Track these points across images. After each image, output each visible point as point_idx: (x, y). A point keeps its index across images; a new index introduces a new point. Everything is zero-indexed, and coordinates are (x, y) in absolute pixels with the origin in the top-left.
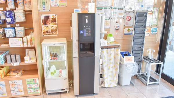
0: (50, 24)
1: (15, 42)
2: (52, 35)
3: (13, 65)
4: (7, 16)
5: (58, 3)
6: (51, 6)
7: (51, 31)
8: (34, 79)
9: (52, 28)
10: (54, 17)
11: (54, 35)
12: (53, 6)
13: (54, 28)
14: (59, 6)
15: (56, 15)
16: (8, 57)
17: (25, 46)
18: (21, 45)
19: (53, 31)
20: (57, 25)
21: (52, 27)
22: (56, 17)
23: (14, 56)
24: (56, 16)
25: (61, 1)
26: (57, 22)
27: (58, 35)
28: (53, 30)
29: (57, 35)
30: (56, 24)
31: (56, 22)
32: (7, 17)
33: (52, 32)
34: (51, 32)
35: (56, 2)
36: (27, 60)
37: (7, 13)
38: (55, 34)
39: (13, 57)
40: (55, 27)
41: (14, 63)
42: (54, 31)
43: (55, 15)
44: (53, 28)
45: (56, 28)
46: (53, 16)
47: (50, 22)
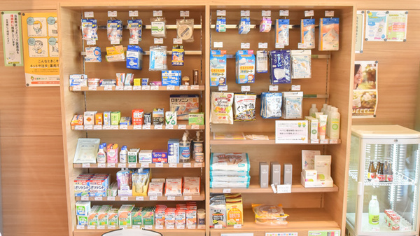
0: (360, 86)
1: (290, 132)
2: (362, 115)
3: (275, 192)
4: (276, 64)
5: (385, 32)
6: (366, 39)
7: (360, 105)
8: (330, 231)
9: (364, 96)
10: (372, 68)
11: (367, 114)
12: (371, 39)
13: (370, 97)
14: (385, 40)
15: (376, 62)
16: (265, 170)
17: (312, 142)
18: (303, 139)
19: (365, 105)
20: (376, 91)
21: (365, 93)
22: (376, 68)
23: (279, 166)
24: (375, 65)
25: (392, 28)
26: (376, 83)
27: (375, 116)
28: (366, 102)
29: (372, 117)
30: (374, 87)
31: (374, 81)
32: (277, 67)
33: (363, 107)
34: (360, 108)
35: (380, 30)
36: (312, 181)
37: (277, 57)
38: (370, 114)
39: (277, 170)
40: (372, 93)
41: (278, 186)
42: (369, 106)
43: (373, 62)
44: (367, 98)
45: (375, 97)
46: (370, 65)
47: (360, 82)
